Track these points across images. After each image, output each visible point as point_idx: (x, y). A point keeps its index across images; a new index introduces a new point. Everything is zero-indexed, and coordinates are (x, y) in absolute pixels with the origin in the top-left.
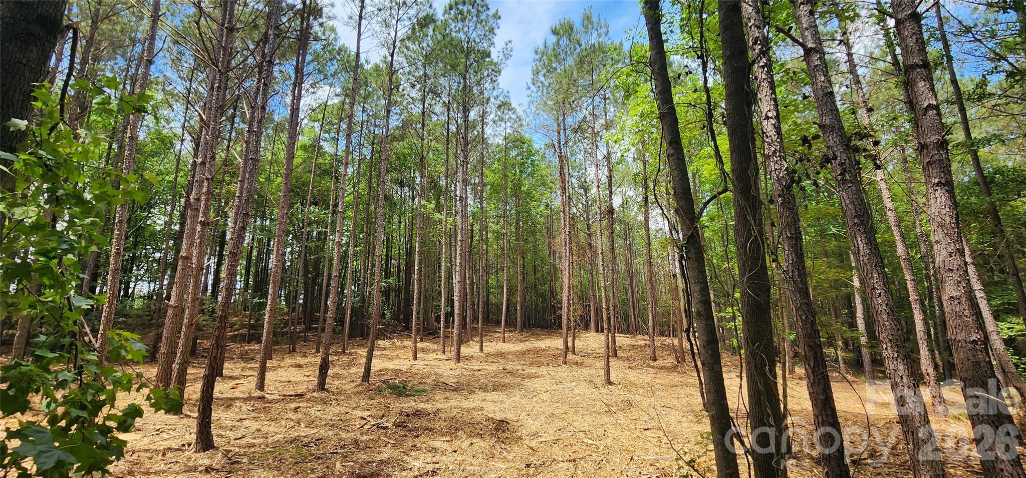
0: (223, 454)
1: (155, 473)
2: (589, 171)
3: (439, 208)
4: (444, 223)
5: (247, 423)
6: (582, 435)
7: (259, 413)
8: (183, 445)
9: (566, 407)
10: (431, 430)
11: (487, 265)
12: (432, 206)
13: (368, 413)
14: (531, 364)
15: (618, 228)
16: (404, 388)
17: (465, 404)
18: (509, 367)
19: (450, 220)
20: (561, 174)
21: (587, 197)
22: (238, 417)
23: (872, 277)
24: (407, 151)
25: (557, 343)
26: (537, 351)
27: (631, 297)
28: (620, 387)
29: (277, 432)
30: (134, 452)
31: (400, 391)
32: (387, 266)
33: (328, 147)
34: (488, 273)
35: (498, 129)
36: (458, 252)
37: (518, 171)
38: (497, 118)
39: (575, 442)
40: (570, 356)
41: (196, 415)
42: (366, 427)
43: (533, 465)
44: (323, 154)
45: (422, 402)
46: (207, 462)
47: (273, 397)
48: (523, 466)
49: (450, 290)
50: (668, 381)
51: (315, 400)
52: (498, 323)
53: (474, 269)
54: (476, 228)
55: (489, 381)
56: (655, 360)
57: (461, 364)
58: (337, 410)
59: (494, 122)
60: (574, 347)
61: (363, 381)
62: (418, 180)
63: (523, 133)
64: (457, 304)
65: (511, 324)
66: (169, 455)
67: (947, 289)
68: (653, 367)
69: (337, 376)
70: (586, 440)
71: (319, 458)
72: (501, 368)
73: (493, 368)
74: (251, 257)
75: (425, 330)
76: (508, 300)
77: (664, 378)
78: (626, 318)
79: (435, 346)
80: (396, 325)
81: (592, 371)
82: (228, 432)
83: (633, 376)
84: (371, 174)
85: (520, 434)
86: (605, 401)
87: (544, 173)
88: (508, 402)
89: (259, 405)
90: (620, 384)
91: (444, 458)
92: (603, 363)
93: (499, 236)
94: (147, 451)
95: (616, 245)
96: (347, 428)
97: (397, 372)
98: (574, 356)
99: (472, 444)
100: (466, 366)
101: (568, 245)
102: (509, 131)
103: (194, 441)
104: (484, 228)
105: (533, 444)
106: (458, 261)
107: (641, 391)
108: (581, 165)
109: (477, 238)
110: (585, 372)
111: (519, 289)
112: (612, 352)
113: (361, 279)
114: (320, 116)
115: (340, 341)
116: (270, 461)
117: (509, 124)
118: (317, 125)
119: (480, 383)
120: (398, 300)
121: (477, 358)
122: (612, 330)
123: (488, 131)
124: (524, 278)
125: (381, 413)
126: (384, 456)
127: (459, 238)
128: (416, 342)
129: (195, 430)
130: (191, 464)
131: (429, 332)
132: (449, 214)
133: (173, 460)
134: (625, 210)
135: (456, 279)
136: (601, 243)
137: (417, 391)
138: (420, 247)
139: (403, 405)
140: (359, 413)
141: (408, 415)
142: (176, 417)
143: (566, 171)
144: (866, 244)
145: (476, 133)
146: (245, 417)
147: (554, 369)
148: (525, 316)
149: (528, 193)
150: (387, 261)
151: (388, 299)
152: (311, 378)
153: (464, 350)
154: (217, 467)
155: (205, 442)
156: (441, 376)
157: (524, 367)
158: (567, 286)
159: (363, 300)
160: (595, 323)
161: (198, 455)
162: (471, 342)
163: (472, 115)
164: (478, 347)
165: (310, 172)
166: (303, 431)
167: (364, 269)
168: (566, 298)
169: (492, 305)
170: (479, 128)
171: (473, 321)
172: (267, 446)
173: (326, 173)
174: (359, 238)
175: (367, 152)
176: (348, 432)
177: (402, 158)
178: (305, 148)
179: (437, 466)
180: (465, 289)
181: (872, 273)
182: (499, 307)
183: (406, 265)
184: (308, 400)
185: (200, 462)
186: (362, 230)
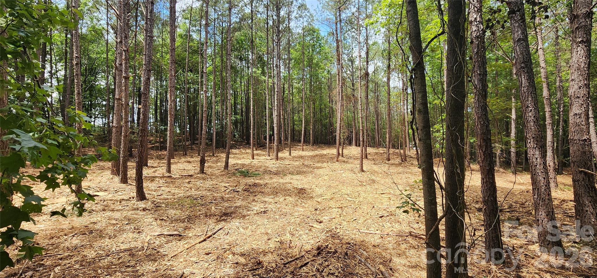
0: (151, 202)
1: (117, 210)
2: (354, 50)
3: (263, 73)
4: (267, 81)
5: (163, 188)
6: (346, 196)
7: (169, 184)
8: (130, 198)
9: (337, 183)
10: (263, 193)
11: (293, 109)
12: (260, 72)
13: (228, 184)
14: (318, 162)
15: (371, 86)
16: (247, 173)
17: (281, 181)
18: (306, 163)
19: (270, 80)
20: (337, 51)
21: (353, 67)
22: (158, 186)
23: (528, 100)
24: (243, 38)
25: (333, 151)
26: (322, 156)
27: (376, 126)
28: (368, 173)
29: (180, 193)
30: (104, 201)
31: (245, 174)
32: (235, 109)
33: (195, 36)
34: (293, 113)
35: (298, 23)
36: (276, 98)
37: (311, 50)
38: (297, 15)
39: (342, 199)
40: (340, 158)
41: (135, 184)
42: (227, 191)
43: (318, 209)
44: (192, 40)
45: (257, 179)
46: (144, 206)
47: (176, 176)
48: (313, 210)
49: (272, 122)
50: (396, 170)
51: (199, 178)
52: (300, 141)
53: (285, 110)
54: (286, 86)
55: (295, 170)
56: (389, 160)
57: (279, 161)
58: (211, 183)
59: (296, 17)
60: (343, 153)
61: (224, 169)
62: (250, 57)
63: (314, 25)
64: (275, 129)
65: (306, 142)
66: (123, 202)
67: (574, 109)
68: (387, 164)
69: (210, 167)
70: (348, 198)
71: (203, 205)
72: (301, 164)
73: (297, 163)
74: (157, 104)
75: (258, 144)
76: (305, 128)
77: (393, 169)
78: (374, 138)
79: (264, 153)
80: (242, 142)
81: (352, 166)
82: (153, 192)
83: (375, 168)
84: (222, 53)
85: (312, 195)
86: (359, 180)
87: (327, 51)
88: (305, 180)
89: (169, 180)
90: (368, 172)
91: (270, 206)
92: (359, 162)
93: (300, 91)
94: (111, 200)
95: (369, 97)
96: (217, 191)
97: (243, 165)
98: (343, 158)
99: (285, 199)
100: (281, 163)
101: (340, 94)
102: (305, 24)
103: (136, 196)
104: (291, 86)
105: (319, 200)
106: (276, 103)
107: (380, 175)
108: (349, 46)
109: (287, 92)
110: (349, 166)
111: (311, 121)
112: (365, 156)
113: (221, 116)
114: (189, 16)
115: (211, 150)
116: (177, 206)
117: (305, 19)
118: (187, 21)
119: (289, 171)
120: (242, 128)
121: (288, 159)
122: (365, 146)
123: (292, 24)
124: (314, 115)
125: (235, 185)
126: (238, 204)
127: (276, 90)
128: (253, 150)
129: (135, 191)
130: (135, 207)
131: (261, 145)
132: (270, 77)
133: (125, 205)
134: (376, 75)
135: (275, 114)
136: (360, 94)
137: (255, 174)
138: (253, 96)
139: (247, 181)
140: (224, 184)
141: (250, 186)
142: (125, 185)
143: (341, 50)
144: (527, 80)
145: (285, 26)
146: (162, 185)
147: (331, 164)
148: (315, 137)
149: (317, 64)
150: (235, 106)
151: (236, 127)
152: (196, 168)
153: (280, 155)
154: (149, 208)
155: (141, 196)
156: (268, 167)
157: (314, 163)
158: (339, 118)
159: (222, 127)
160: (355, 141)
161: (138, 202)
162: (284, 151)
163: (282, 13)
164: (288, 154)
165: (186, 51)
166: (193, 192)
167: (222, 109)
168: (339, 125)
169: (296, 131)
170: (286, 22)
171: (285, 140)
172: (175, 199)
173: (195, 52)
174: (218, 92)
175: (219, 38)
176: (218, 193)
177: (240, 42)
178: (181, 36)
179: (266, 209)
180: (280, 121)
181: (528, 98)
182: (300, 132)
183: (246, 108)
184: (195, 178)
185: (140, 206)
186: (219, 87)
